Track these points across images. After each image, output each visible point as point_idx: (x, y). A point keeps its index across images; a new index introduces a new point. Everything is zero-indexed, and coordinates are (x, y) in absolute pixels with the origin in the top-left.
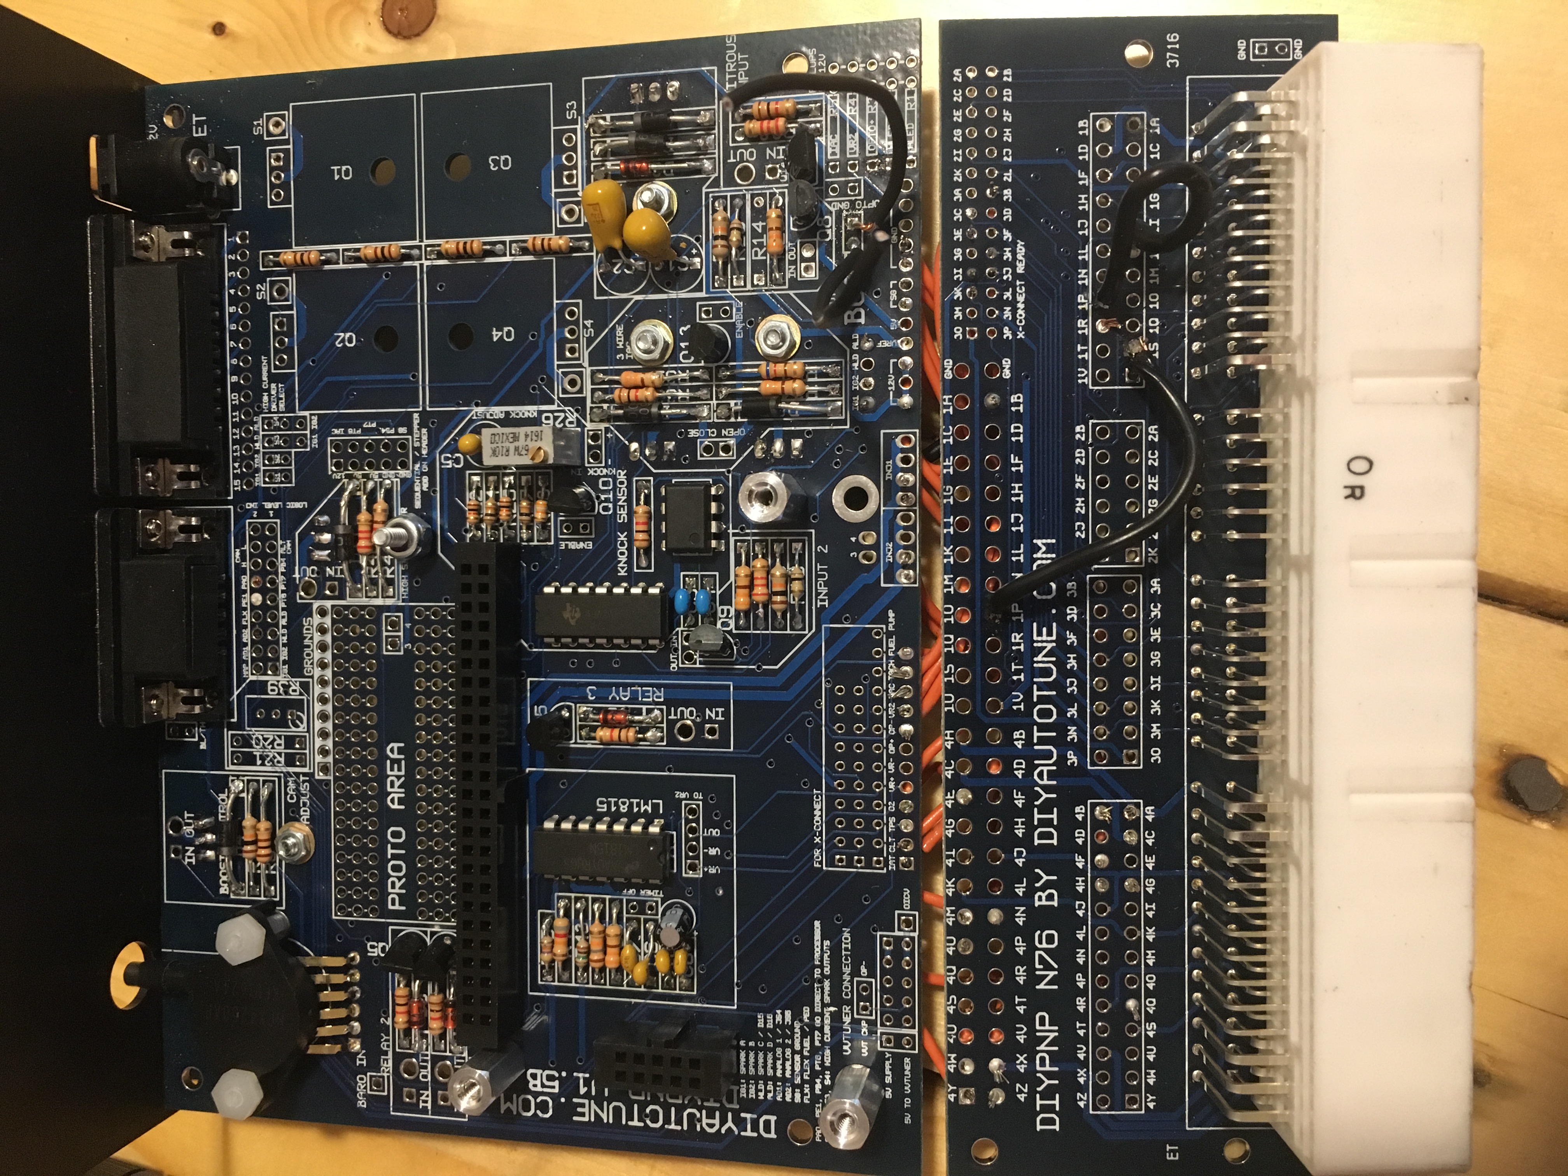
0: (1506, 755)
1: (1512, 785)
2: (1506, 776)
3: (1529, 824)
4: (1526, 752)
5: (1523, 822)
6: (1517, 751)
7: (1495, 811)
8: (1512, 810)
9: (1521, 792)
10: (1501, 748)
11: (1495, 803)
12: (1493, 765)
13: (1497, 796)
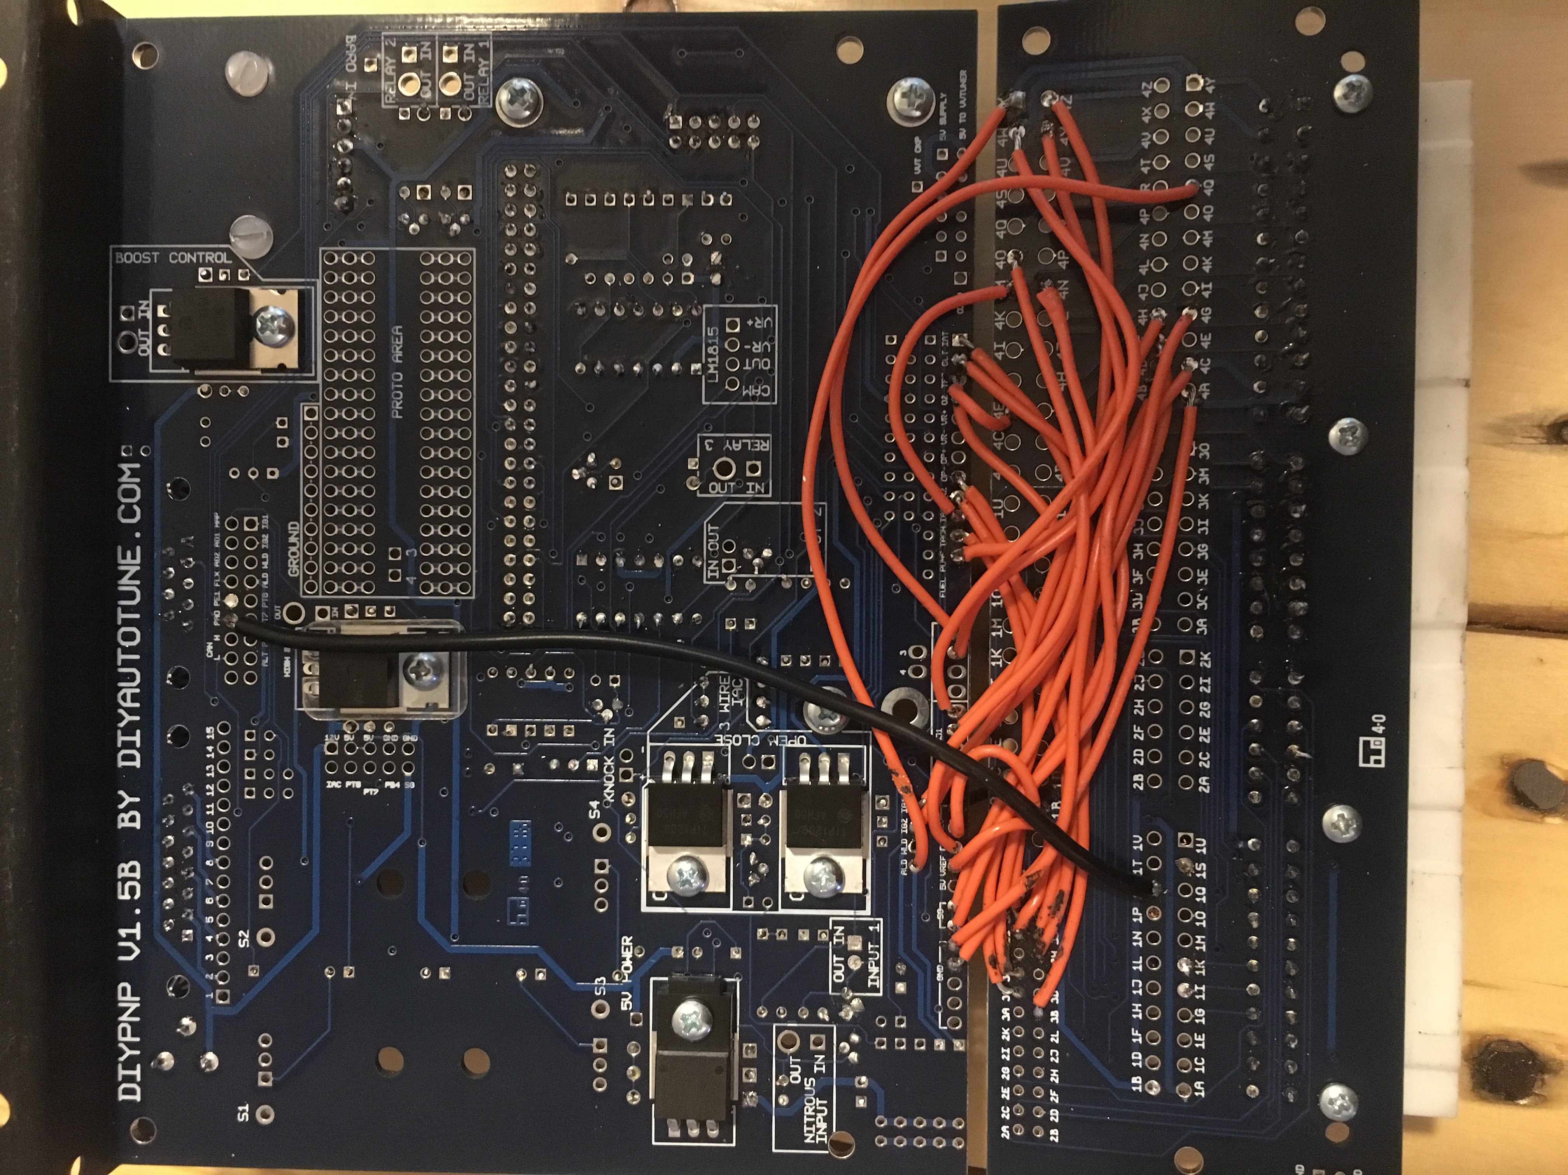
0: (1507, 764)
1: (1519, 789)
2: (1512, 782)
3: (1542, 822)
4: (1524, 758)
5: (1537, 822)
6: (1517, 758)
7: (1509, 817)
8: (1525, 813)
9: (1529, 795)
10: (1502, 758)
11: (1507, 810)
12: (1498, 775)
13: (1507, 803)
